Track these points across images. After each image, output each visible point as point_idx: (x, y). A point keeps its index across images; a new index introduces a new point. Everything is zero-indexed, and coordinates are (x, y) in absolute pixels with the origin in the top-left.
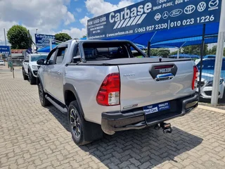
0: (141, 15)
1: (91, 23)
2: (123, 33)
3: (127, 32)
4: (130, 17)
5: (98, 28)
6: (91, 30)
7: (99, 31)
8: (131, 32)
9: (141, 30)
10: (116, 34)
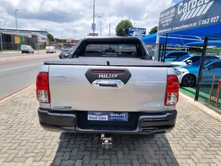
0: (208, 3)
1: (163, 15)
2: (187, 26)
3: (191, 25)
4: (197, 7)
5: (167, 21)
6: (162, 22)
7: (167, 24)
8: (195, 24)
9: (205, 22)
10: (181, 27)
